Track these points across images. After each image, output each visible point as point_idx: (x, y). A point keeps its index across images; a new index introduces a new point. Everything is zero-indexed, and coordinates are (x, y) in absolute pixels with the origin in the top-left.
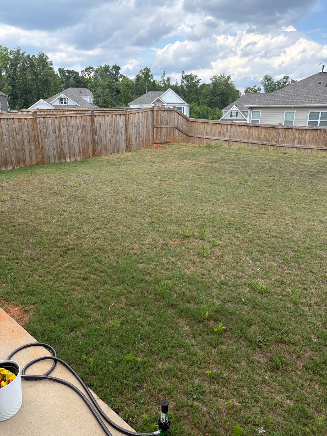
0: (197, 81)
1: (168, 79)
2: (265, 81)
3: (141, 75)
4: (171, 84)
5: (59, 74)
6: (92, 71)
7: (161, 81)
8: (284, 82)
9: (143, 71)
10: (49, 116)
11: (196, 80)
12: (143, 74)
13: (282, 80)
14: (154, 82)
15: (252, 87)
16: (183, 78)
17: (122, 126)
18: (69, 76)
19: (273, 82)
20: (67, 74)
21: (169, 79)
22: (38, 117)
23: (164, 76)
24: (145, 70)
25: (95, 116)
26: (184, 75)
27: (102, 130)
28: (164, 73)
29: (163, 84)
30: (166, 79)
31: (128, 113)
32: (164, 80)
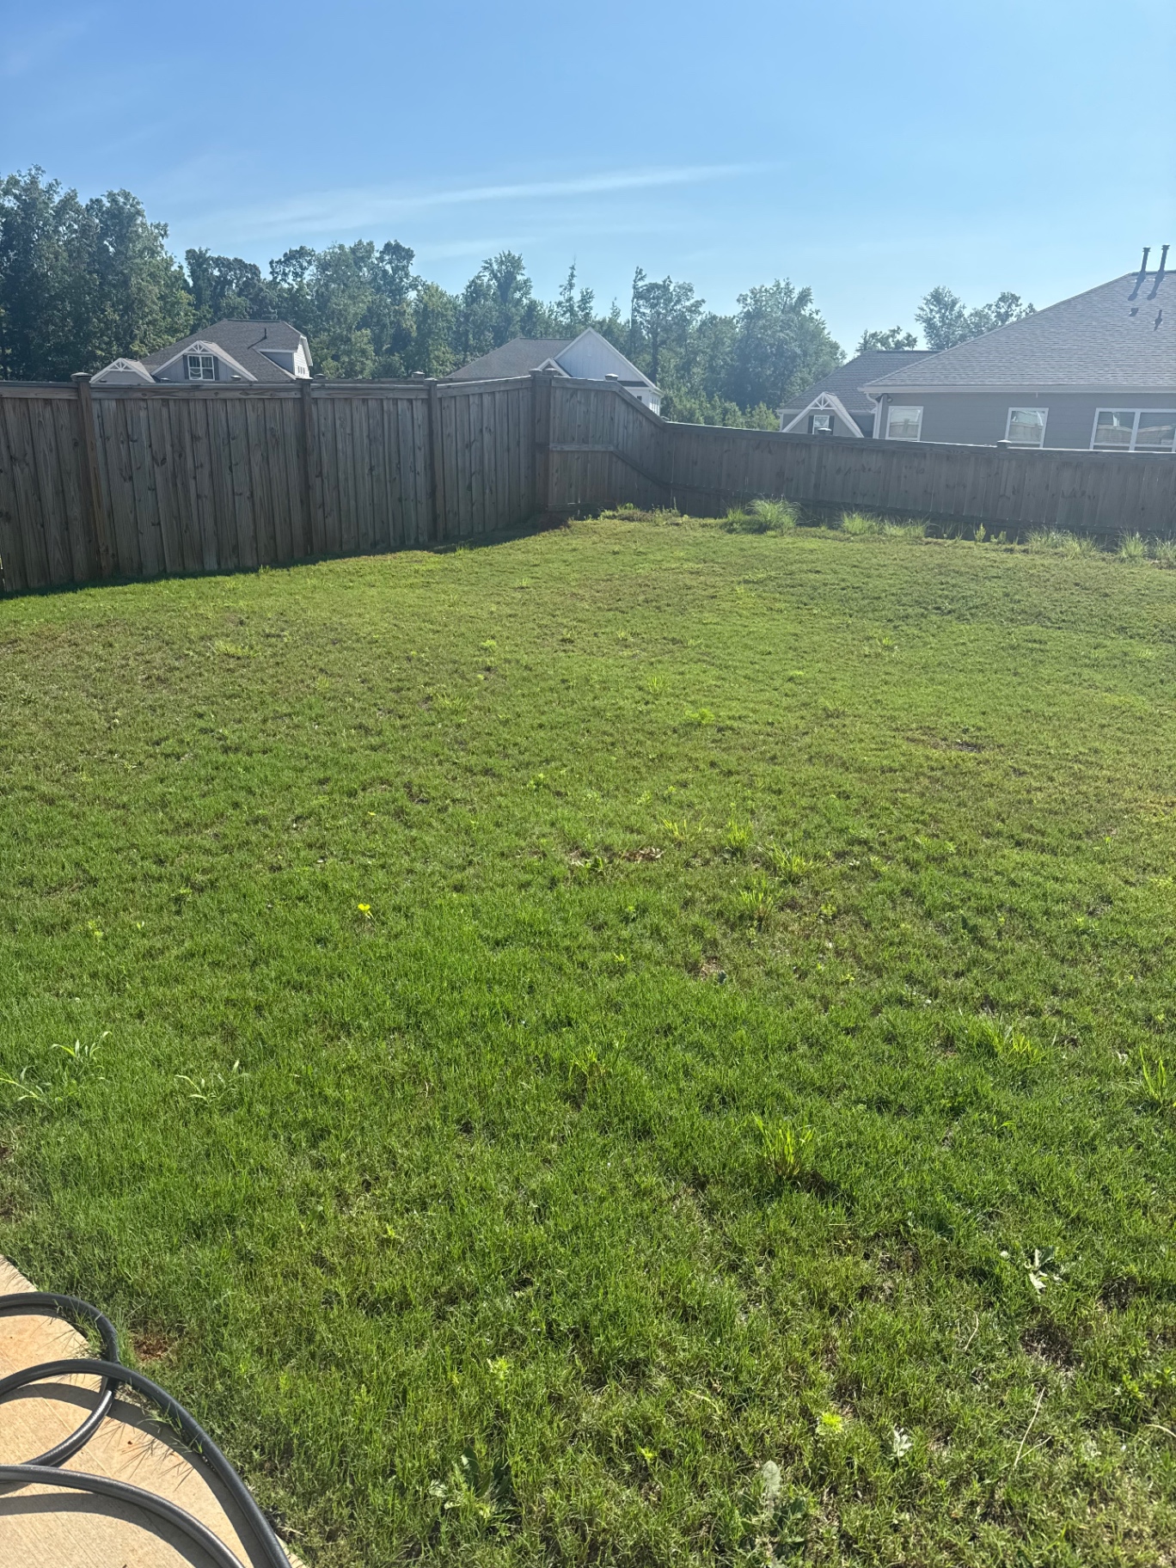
0: (692, 305)
1: (583, 296)
2: (931, 310)
3: (486, 279)
4: (593, 313)
5: (186, 272)
6: (309, 263)
7: (559, 304)
8: (999, 315)
9: (495, 267)
10: (139, 395)
11: (688, 304)
12: (495, 276)
13: (993, 308)
14: (533, 306)
15: (886, 331)
16: (638, 295)
17: (417, 442)
18: (225, 279)
19: (960, 315)
20: (216, 273)
21: (586, 298)
22: (96, 395)
23: (571, 286)
24: (502, 263)
25: (316, 400)
26: (640, 284)
27: (340, 454)
28: (572, 276)
29: (568, 315)
30: (577, 296)
31: (439, 395)
32: (570, 299)
